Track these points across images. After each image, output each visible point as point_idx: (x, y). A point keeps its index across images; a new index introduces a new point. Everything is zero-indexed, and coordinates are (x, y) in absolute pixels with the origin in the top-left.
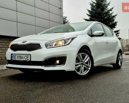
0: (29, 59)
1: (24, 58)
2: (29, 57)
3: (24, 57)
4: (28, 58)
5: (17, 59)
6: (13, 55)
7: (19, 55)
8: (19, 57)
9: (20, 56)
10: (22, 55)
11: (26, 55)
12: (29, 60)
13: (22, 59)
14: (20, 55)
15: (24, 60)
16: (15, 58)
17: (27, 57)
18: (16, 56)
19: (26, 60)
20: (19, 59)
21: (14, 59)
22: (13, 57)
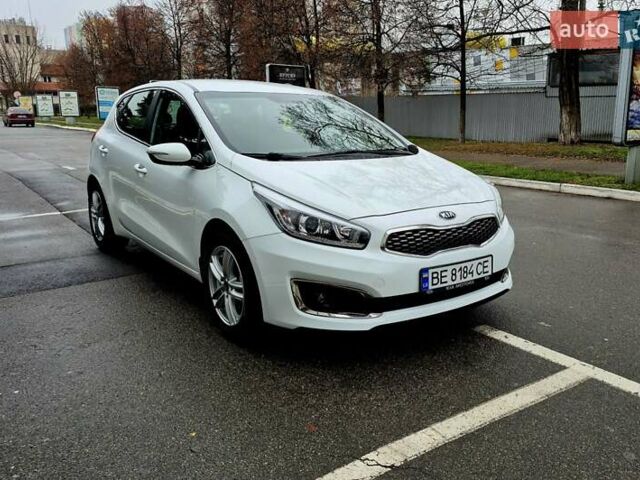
0: (489, 269)
1: (475, 272)
2: (489, 264)
3: (474, 269)
4: (486, 270)
5: (450, 283)
6: (431, 271)
7: (457, 267)
8: (458, 274)
9: (460, 269)
10: (468, 264)
11: (482, 261)
12: (490, 273)
13: (469, 278)
14: (463, 265)
15: (476, 277)
16: (444, 280)
17: (484, 267)
18: (444, 274)
19: (482, 275)
20: (458, 281)
21: (439, 286)
22: (433, 278)
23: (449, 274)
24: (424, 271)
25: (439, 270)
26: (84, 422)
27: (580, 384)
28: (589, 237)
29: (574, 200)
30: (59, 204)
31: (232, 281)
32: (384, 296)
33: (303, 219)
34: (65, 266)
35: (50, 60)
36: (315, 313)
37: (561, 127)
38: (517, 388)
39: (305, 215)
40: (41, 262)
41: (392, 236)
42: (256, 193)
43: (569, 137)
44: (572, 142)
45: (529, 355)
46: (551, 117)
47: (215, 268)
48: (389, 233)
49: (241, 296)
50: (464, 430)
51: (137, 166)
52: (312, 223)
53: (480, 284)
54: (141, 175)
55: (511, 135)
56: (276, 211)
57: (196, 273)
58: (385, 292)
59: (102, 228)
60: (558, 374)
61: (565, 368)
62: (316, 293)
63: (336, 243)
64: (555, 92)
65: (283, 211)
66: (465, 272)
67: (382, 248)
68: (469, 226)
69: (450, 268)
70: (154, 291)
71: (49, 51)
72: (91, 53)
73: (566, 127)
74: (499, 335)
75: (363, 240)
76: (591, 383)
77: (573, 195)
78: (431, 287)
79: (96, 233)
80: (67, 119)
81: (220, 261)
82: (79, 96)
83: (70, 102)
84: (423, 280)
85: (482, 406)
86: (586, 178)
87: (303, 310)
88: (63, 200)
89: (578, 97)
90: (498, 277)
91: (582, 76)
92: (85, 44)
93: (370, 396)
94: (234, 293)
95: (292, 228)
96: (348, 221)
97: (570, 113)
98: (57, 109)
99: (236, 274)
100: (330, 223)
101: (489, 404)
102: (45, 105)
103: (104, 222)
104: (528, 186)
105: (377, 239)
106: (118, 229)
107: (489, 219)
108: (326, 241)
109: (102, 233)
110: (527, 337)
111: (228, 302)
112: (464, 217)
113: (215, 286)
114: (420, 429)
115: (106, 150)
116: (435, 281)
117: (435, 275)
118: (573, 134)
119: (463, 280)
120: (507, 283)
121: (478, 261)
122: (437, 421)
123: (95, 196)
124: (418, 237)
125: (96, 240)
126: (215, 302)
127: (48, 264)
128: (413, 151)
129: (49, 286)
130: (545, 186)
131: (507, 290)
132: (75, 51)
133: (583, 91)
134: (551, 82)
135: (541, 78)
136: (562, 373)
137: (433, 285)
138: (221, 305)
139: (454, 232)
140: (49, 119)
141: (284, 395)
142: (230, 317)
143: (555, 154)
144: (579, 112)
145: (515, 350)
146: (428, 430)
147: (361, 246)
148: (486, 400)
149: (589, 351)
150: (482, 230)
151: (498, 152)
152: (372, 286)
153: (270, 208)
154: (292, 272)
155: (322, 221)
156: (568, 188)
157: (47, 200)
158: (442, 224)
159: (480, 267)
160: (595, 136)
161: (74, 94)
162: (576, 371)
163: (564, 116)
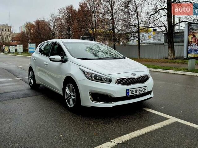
2: (146, 89)
3: (142, 90)
4: (145, 90)
5: (135, 94)
6: (129, 90)
7: (137, 89)
8: (137, 91)
9: (138, 90)
10: (140, 89)
11: (144, 88)
12: (146, 91)
13: (141, 92)
14: (139, 89)
15: (142, 92)
16: (133, 93)
18: (133, 91)
19: (144, 92)
20: (137, 93)
21: (132, 94)
22: (130, 92)
23: (135, 91)
24: (127, 90)
25: (132, 90)
26: (29, 133)
27: (173, 123)
28: (177, 85)
29: (173, 75)
30: (18, 76)
31: (72, 94)
32: (116, 97)
33: (93, 75)
34: (21, 93)
35: (15, 36)
36: (96, 102)
37: (169, 55)
38: (155, 124)
39: (94, 74)
40: (14, 92)
41: (118, 80)
42: (80, 68)
43: (171, 57)
44: (173, 59)
45: (158, 115)
46: (166, 52)
47: (67, 90)
48: (117, 79)
49: (75, 98)
50: (139, 134)
51: (45, 63)
52: (96, 76)
53: (144, 95)
54: (46, 65)
55: (154, 57)
56: (86, 73)
57: (61, 93)
58: (116, 96)
59: (32, 82)
60: (167, 120)
61: (169, 119)
62: (97, 96)
63: (102, 82)
64: (167, 44)
65: (88, 73)
66: (139, 91)
67: (115, 83)
68: (140, 78)
69: (135, 89)
70: (48, 99)
71: (15, 33)
72: (27, 34)
73: (170, 55)
74: (150, 110)
75: (110, 81)
76: (177, 122)
77: (173, 74)
78: (129, 95)
79: (30, 84)
80: (19, 53)
81: (69, 88)
82: (23, 46)
83: (20, 48)
84: (127, 93)
85: (145, 128)
86: (176, 69)
87: (93, 101)
88: (20, 75)
89: (174, 46)
90: (149, 93)
91: (174, 40)
92: (26, 31)
93: (112, 126)
94: (72, 97)
95: (90, 78)
96: (106, 75)
97: (172, 50)
98: (16, 50)
99: (73, 92)
100: (101, 76)
101: (147, 128)
102: (12, 49)
103: (33, 80)
104: (159, 71)
105: (114, 81)
106: (37, 81)
107: (146, 76)
108: (99, 81)
109: (32, 83)
110: (158, 111)
111: (71, 100)
112: (138, 75)
113: (67, 96)
114: (127, 134)
115: (35, 59)
116: (131, 93)
117: (131, 91)
118: (173, 56)
119: (139, 93)
120: (152, 95)
121: (143, 88)
122: (131, 132)
123: (31, 73)
124: (125, 80)
125: (30, 86)
126: (67, 100)
127: (16, 92)
128: (124, 58)
129: (17, 98)
130: (164, 71)
131: (152, 97)
132: (23, 33)
133: (175, 44)
134: (165, 41)
135: (163, 41)
136: (168, 120)
137: (130, 94)
138: (69, 101)
139: (136, 79)
140: (13, 53)
141: (87, 126)
142: (71, 105)
143: (167, 62)
144: (174, 50)
145: (155, 114)
146: (129, 134)
147: (109, 82)
148: (146, 127)
149: (176, 115)
150: (144, 79)
151: (150, 61)
152: (112, 94)
153: (84, 72)
154: (90, 90)
155: (99, 75)
156: (171, 71)
157: (15, 75)
158: (132, 77)
159: (144, 89)
160: (179, 57)
161: (22, 46)
162: (172, 120)
163: (170, 51)
